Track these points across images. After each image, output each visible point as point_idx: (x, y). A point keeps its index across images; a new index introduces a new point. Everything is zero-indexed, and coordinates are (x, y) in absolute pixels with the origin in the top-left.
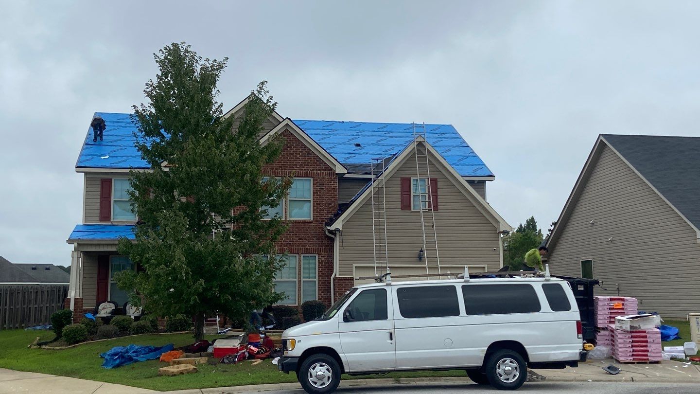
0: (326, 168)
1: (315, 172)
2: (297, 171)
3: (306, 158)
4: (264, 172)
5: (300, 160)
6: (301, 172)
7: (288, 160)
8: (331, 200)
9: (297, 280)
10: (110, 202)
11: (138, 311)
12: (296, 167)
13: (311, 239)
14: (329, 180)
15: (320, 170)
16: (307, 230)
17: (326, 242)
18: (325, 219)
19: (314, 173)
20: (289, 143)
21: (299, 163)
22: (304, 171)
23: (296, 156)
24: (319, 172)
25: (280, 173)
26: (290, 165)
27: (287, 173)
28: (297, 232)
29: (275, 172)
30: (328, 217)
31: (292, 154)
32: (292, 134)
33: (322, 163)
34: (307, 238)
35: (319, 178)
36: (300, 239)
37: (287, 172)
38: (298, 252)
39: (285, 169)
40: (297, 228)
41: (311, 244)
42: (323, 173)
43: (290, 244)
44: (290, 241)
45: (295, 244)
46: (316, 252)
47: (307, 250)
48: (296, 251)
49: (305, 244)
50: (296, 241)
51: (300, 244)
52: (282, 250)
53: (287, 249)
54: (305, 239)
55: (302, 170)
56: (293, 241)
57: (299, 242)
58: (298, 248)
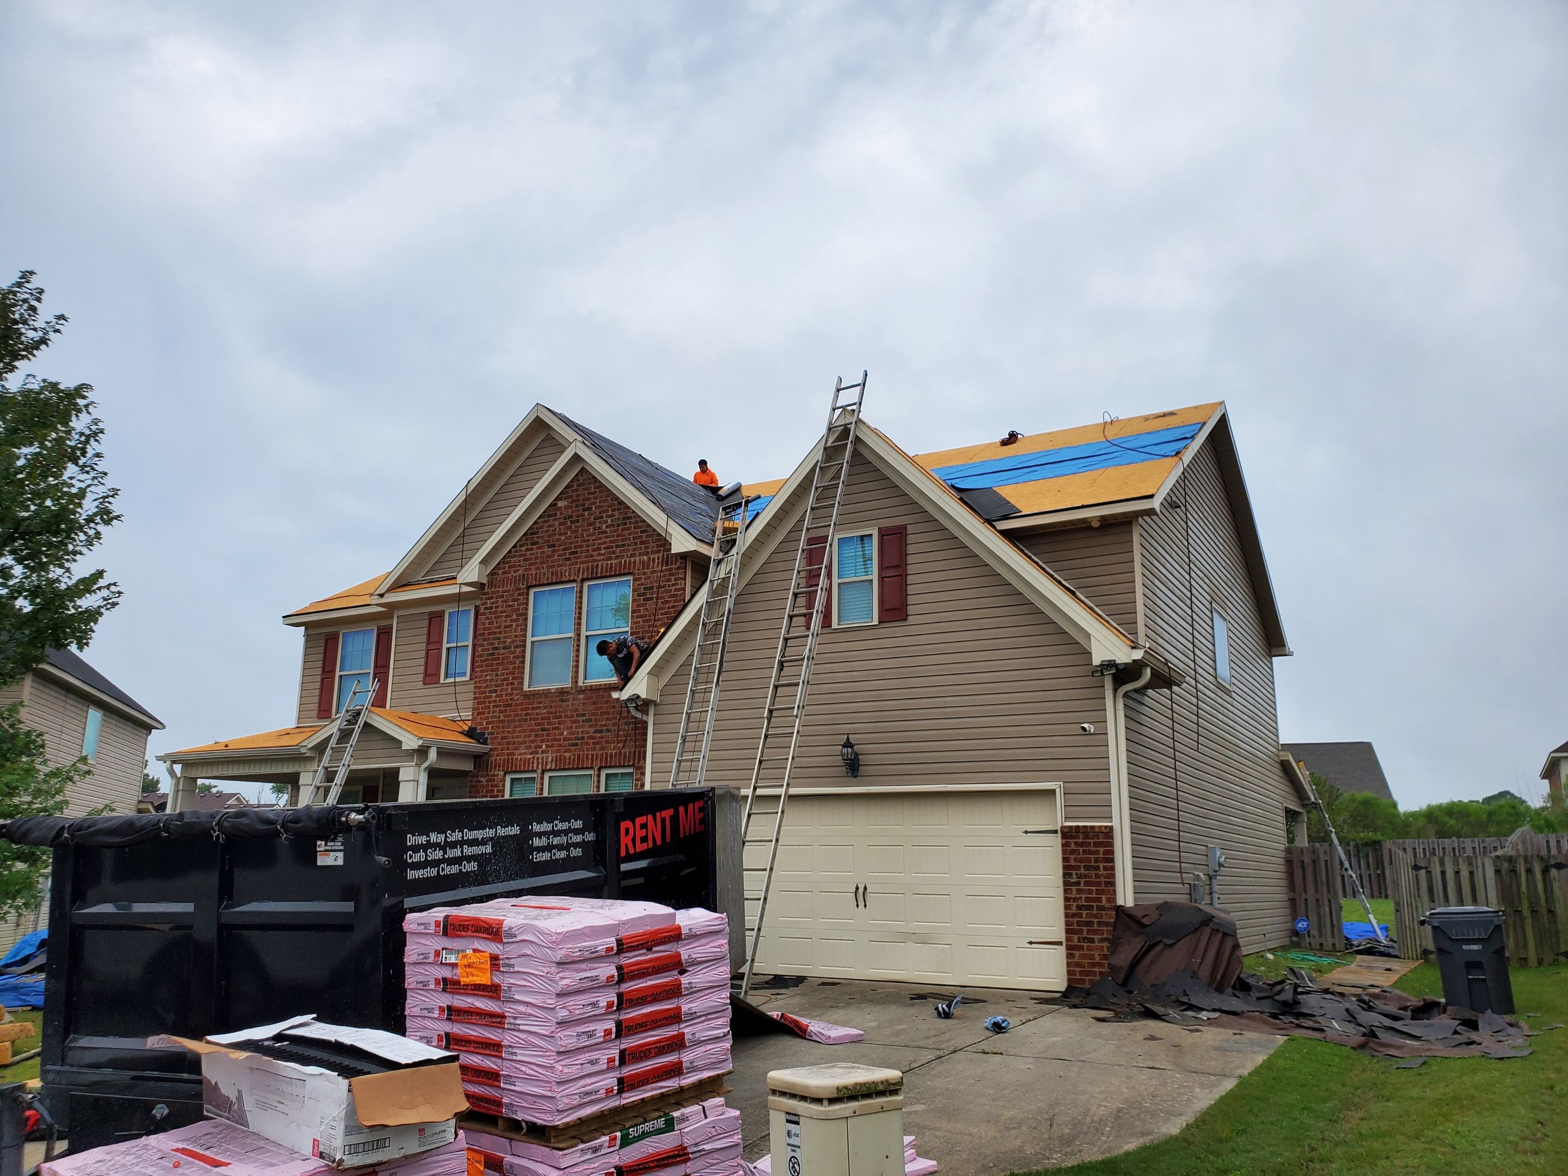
0: (659, 546)
1: (637, 559)
2: (600, 564)
3: (620, 528)
4: (536, 574)
5: (607, 537)
6: (607, 564)
7: (584, 541)
10: (333, 679)
12: (599, 555)
15: (647, 553)
19: (635, 562)
20: (587, 499)
21: (605, 542)
22: (614, 562)
23: (600, 528)
24: (645, 558)
25: (567, 574)
26: (588, 551)
27: (579, 573)
28: (593, 714)
29: (557, 572)
31: (591, 524)
34: (612, 728)
35: (645, 573)
36: (597, 731)
37: (579, 569)
38: (592, 764)
39: (576, 563)
40: (594, 703)
41: (618, 742)
42: (654, 559)
43: (576, 745)
44: (577, 739)
45: (588, 744)
46: (629, 761)
47: (611, 758)
48: (588, 761)
49: (608, 742)
50: (589, 738)
51: (598, 743)
52: (560, 760)
53: (570, 758)
54: (608, 731)
55: (611, 559)
56: (583, 738)
57: (595, 738)
58: (592, 755)
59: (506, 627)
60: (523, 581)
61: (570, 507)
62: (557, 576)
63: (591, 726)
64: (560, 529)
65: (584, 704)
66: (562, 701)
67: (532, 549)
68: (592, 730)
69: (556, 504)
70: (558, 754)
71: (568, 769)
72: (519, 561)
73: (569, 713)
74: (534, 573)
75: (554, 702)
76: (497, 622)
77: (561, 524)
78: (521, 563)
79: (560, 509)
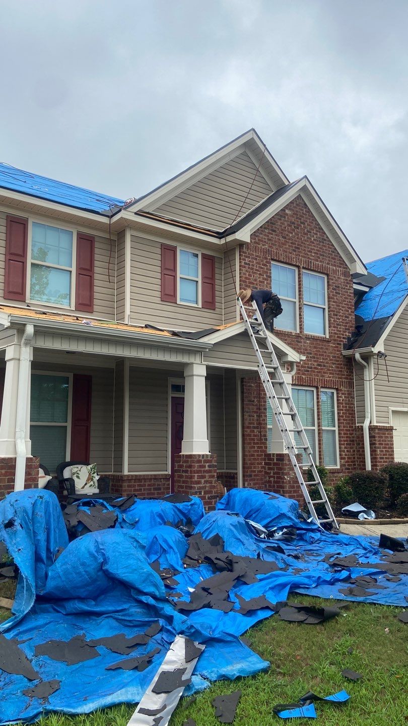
0: (341, 264)
1: (331, 267)
2: (312, 262)
3: (321, 244)
4: (276, 252)
5: (315, 246)
6: (315, 263)
7: (302, 243)
8: (348, 311)
9: (316, 428)
10: (24, 264)
11: (92, 483)
12: (311, 255)
13: (330, 367)
14: (344, 282)
15: (335, 266)
16: (326, 353)
17: (345, 373)
18: (344, 338)
19: (328, 268)
20: (302, 217)
21: (314, 250)
22: (320, 263)
23: (309, 239)
24: (334, 268)
25: (294, 260)
26: (305, 250)
27: (301, 262)
28: (316, 354)
30: (346, 335)
31: (305, 234)
32: (305, 204)
33: (337, 256)
34: (326, 365)
35: (334, 277)
36: (319, 365)
38: (317, 384)
40: (315, 347)
41: (330, 373)
42: (338, 270)
43: (308, 371)
44: (308, 368)
45: (314, 372)
46: (336, 386)
47: (327, 382)
48: (315, 383)
49: (324, 373)
50: (316, 368)
51: (319, 372)
52: (300, 379)
53: (305, 379)
54: (324, 366)
55: (317, 261)
56: (311, 368)
57: (318, 369)
58: (317, 379)
59: (260, 281)
60: (269, 254)
61: (293, 217)
62: (289, 259)
63: (315, 361)
64: (288, 228)
65: (310, 347)
66: (298, 342)
67: (272, 234)
68: (316, 363)
69: (285, 211)
70: (299, 376)
71: (305, 386)
72: (265, 239)
73: (302, 351)
74: (275, 251)
75: (294, 341)
76: (254, 277)
77: (289, 226)
78: (266, 240)
79: (287, 215)
